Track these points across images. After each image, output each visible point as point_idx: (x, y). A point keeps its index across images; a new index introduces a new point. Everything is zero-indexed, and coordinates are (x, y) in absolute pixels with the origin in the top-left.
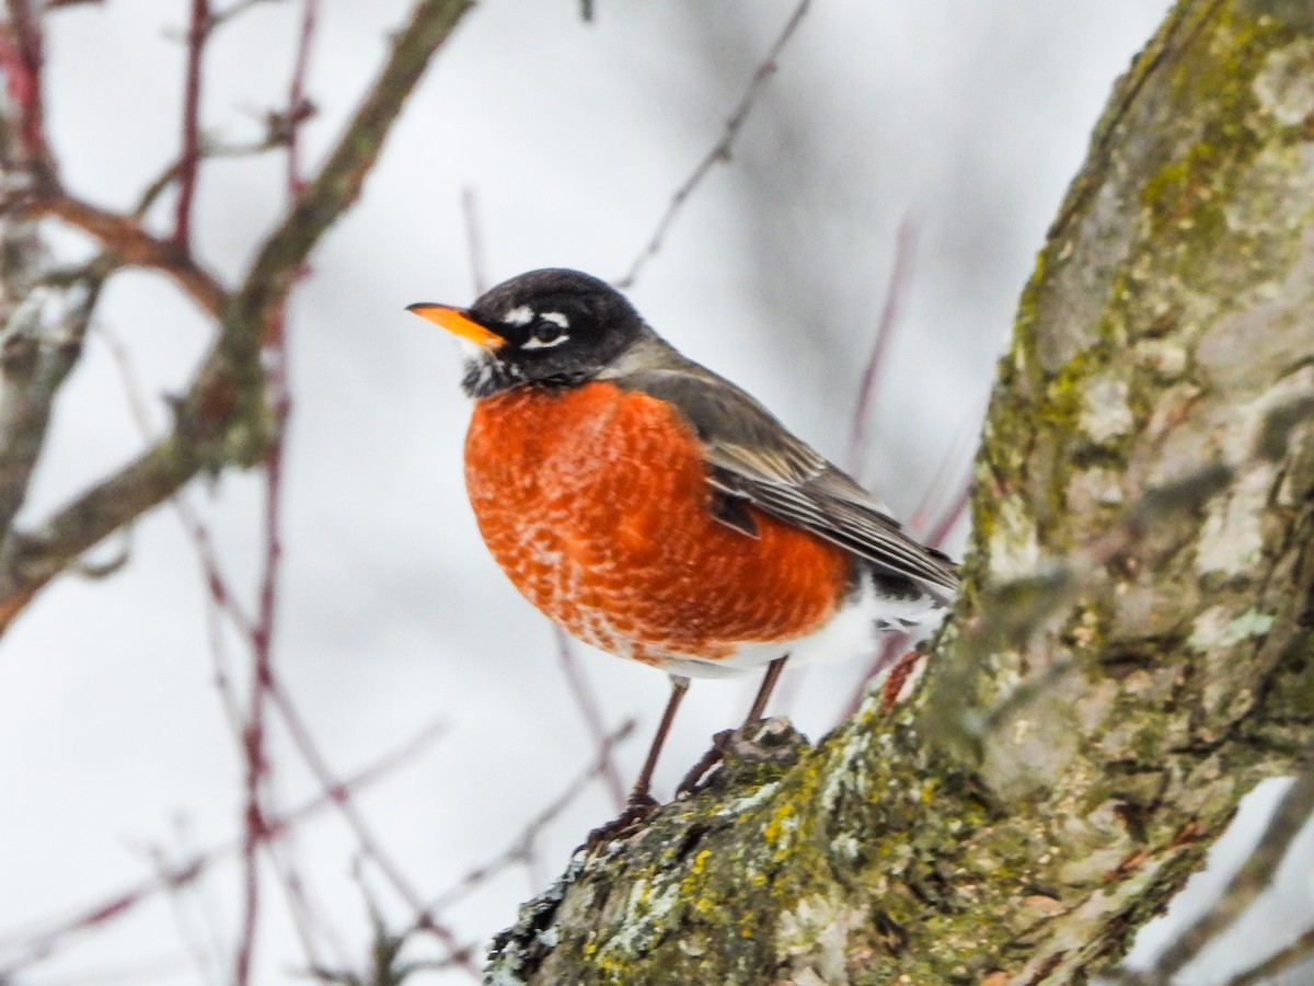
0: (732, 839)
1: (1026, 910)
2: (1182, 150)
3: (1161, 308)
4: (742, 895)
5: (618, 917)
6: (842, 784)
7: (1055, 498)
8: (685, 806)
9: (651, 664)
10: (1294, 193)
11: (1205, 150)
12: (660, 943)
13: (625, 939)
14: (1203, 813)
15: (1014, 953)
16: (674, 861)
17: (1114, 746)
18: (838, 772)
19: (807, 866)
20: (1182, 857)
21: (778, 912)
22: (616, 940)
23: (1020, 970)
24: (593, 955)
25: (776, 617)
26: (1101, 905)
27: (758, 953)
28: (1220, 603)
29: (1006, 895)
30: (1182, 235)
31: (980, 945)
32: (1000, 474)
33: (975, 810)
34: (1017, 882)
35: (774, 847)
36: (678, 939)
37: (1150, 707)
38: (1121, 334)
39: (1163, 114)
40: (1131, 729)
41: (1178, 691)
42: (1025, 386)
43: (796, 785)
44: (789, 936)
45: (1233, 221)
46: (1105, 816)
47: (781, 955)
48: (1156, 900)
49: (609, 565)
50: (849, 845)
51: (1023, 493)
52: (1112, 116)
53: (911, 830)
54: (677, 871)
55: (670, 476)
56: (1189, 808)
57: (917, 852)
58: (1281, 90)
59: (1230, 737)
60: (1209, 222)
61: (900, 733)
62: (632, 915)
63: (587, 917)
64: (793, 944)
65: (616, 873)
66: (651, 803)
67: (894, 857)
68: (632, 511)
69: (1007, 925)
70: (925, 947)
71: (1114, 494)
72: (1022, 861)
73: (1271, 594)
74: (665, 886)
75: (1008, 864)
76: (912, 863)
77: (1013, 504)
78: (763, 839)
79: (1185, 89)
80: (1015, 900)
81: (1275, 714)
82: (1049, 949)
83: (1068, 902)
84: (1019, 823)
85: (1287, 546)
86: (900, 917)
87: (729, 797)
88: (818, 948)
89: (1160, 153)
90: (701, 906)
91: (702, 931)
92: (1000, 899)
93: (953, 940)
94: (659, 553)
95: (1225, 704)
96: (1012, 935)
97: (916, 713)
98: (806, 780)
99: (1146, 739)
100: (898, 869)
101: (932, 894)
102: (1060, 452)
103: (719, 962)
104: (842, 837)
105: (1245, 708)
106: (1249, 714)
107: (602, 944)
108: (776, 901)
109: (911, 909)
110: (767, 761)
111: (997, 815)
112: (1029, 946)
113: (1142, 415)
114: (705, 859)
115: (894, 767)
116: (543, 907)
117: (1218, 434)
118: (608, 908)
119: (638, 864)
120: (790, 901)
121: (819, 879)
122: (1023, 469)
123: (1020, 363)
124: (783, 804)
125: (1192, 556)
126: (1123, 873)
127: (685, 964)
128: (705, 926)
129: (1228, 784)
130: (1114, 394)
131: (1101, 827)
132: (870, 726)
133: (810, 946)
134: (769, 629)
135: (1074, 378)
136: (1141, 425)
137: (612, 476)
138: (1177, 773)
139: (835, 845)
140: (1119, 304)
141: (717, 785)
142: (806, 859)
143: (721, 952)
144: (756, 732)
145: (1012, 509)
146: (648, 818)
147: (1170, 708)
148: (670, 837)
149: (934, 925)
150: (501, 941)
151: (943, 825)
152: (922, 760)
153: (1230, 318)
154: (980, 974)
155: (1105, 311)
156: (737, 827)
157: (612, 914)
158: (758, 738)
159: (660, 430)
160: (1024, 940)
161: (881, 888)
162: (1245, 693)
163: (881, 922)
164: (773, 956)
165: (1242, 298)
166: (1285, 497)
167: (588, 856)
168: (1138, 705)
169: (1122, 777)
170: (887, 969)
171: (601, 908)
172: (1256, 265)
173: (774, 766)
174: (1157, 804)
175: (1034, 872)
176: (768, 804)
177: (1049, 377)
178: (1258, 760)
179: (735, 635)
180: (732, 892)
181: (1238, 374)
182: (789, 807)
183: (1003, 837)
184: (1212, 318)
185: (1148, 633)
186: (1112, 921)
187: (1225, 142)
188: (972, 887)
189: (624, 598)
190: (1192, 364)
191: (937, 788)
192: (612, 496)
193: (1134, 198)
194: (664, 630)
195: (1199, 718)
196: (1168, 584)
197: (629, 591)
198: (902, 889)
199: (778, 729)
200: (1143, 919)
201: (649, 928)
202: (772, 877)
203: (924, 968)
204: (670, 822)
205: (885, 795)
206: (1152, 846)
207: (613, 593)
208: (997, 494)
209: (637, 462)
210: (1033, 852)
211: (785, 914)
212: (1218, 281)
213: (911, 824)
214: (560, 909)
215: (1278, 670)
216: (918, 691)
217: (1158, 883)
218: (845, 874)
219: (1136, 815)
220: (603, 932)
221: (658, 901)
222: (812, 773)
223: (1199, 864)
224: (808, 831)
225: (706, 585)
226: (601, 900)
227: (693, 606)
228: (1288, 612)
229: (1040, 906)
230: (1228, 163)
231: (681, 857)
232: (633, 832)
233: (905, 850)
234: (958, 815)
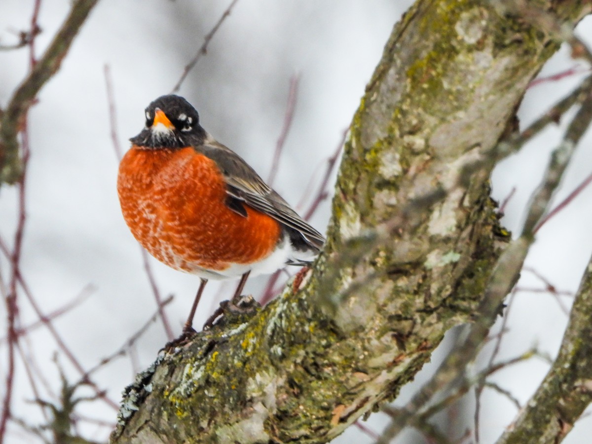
0: (227, 347)
1: (353, 378)
2: (424, 54)
3: (415, 122)
4: (232, 371)
5: (178, 380)
6: (275, 324)
7: (369, 203)
8: (207, 333)
9: (188, 271)
10: (472, 73)
11: (434, 55)
12: (196, 391)
13: (181, 389)
14: (430, 338)
15: (348, 397)
16: (203, 356)
17: (392, 309)
18: (274, 319)
19: (260, 359)
20: (420, 356)
21: (247, 378)
22: (177, 389)
23: (351, 404)
24: (168, 396)
25: (248, 252)
26: (385, 377)
27: (239, 395)
28: (438, 248)
29: (345, 372)
30: (424, 91)
31: (333, 393)
32: (344, 192)
33: (332, 336)
34: (350, 367)
35: (246, 351)
36: (204, 389)
37: (408, 292)
38: (397, 133)
39: (416, 38)
40: (399, 302)
41: (419, 285)
42: (356, 154)
43: (256, 324)
44: (252, 389)
45: (446, 85)
46: (388, 339)
47: (249, 397)
48: (409, 374)
49: (177, 223)
50: (278, 350)
51: (355, 201)
52: (394, 39)
53: (305, 343)
54: (204, 360)
55: (209, 190)
56: (424, 336)
57: (307, 353)
58: (467, 30)
59: (441, 305)
60: (435, 85)
61: (300, 302)
62: (184, 379)
63: (165, 379)
64: (254, 392)
65: (178, 361)
66: (193, 331)
67: (297, 355)
68: (190, 201)
69: (345, 384)
70: (310, 394)
71: (393, 201)
72: (352, 358)
73: (460, 244)
74: (198, 367)
75: (346, 359)
76: (305, 358)
77: (350, 205)
78: (241, 347)
79: (426, 28)
80: (349, 374)
81: (461, 296)
82: (363, 395)
83: (372, 375)
84: (351, 341)
85: (467, 224)
86: (299, 381)
87: (226, 329)
88: (264, 394)
89: (415, 55)
90: (214, 376)
91: (214, 386)
92: (343, 373)
93: (322, 391)
94: (199, 220)
95: (439, 292)
96: (347, 389)
97: (308, 294)
98: (260, 322)
99: (406, 306)
100: (299, 360)
101: (313, 371)
102: (370, 183)
103: (221, 399)
104: (275, 347)
105: (448, 293)
106: (450, 296)
107: (171, 391)
108: (246, 374)
109: (304, 377)
110: (242, 314)
111: (341, 337)
112: (355, 394)
113: (405, 167)
114: (216, 356)
115: (298, 317)
116: (146, 375)
117: (438, 176)
118: (174, 376)
119: (187, 357)
120: (252, 374)
121: (265, 364)
122: (355, 190)
123: (354, 145)
124: (250, 332)
125: (427, 228)
126: (395, 363)
127: (207, 400)
128: (216, 384)
129: (440, 326)
130: (394, 158)
131: (386, 343)
132: (288, 299)
133: (261, 393)
134: (244, 257)
135: (376, 151)
136: (405, 172)
137: (185, 185)
138: (419, 321)
139: (272, 350)
140: (396, 120)
141: (221, 324)
142: (260, 356)
143: (223, 395)
144: (238, 301)
145: (350, 207)
146: (191, 338)
147: (416, 293)
148: (201, 346)
149: (314, 384)
150: (128, 390)
151: (319, 342)
152: (310, 314)
153: (443, 126)
154: (333, 406)
155: (391, 123)
156: (230, 342)
157: (176, 378)
158: (239, 304)
159: (208, 170)
160: (352, 391)
161: (292, 368)
162: (448, 287)
163: (291, 383)
164: (245, 397)
165: (450, 118)
166: (466, 203)
167: (165, 354)
168: (403, 291)
169: (395, 322)
170: (294, 403)
171: (171, 376)
172: (455, 104)
173: (246, 316)
174: (410, 333)
175: (357, 362)
176: (243, 332)
177: (366, 151)
178: (453, 315)
179: (229, 259)
180: (228, 370)
181: (447, 151)
182: (252, 333)
183: (344, 347)
184: (436, 126)
185: (406, 261)
186: (390, 384)
187: (443, 51)
188: (330, 369)
189: (182, 238)
190: (427, 146)
191: (316, 326)
192: (183, 193)
193: (404, 75)
194: (198, 255)
195: (428, 297)
196: (416, 240)
197: (184, 235)
198: (300, 369)
199: (248, 300)
200: (403, 383)
201: (192, 384)
202: (244, 363)
203: (310, 403)
204: (201, 340)
205: (294, 329)
206: (408, 351)
207: (177, 235)
208: (343, 201)
209: (196, 181)
210: (357, 354)
211: (250, 379)
212: (439, 110)
213: (305, 341)
214: (153, 376)
215: (462, 277)
216: (308, 284)
217: (410, 368)
218: (276, 362)
219: (401, 338)
220: (172, 386)
221: (196, 373)
222: (262, 319)
223: (427, 360)
224: (260, 344)
225: (219, 235)
226: (171, 372)
227: (212, 244)
228: (467, 253)
229: (360, 377)
230: (444, 60)
231: (206, 354)
232: (186, 343)
233: (302, 352)
234: (325, 338)
